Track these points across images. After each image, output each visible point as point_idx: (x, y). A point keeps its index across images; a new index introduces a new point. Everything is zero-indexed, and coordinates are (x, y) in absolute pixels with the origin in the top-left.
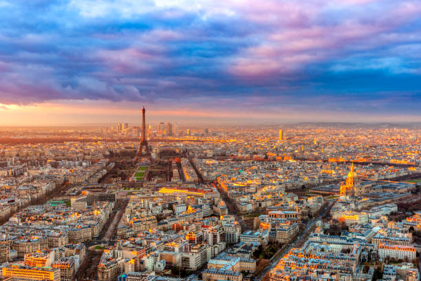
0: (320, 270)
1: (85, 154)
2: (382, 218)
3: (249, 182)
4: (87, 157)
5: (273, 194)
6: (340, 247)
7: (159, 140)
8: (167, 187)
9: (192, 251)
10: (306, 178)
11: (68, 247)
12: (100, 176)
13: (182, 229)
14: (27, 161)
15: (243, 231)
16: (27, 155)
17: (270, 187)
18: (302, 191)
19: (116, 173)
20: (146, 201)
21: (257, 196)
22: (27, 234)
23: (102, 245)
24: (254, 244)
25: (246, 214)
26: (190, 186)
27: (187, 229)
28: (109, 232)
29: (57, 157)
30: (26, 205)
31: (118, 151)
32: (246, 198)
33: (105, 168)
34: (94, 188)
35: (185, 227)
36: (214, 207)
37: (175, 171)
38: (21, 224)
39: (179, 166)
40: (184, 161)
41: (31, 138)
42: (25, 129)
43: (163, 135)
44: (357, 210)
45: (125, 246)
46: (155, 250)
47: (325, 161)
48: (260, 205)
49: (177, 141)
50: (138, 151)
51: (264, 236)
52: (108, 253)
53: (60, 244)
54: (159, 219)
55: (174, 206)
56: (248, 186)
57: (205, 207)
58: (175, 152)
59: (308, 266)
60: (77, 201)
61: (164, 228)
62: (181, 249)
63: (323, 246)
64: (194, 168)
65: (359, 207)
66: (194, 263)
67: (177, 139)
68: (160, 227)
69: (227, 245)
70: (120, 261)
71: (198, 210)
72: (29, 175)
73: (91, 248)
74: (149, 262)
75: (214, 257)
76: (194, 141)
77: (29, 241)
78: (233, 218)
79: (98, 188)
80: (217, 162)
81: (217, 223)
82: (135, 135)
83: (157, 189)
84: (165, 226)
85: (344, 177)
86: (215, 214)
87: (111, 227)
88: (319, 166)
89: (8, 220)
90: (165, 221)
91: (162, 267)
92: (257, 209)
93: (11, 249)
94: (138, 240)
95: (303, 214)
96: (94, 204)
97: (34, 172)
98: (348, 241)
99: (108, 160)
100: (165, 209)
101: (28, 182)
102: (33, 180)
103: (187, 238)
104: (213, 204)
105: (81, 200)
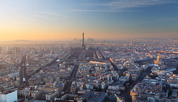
0: (149, 91)
1: (63, 49)
2: (171, 73)
3: (121, 59)
5: (130, 64)
6: (155, 83)
8: (92, 61)
9: (102, 83)
10: (142, 58)
11: (60, 81)
12: (69, 57)
13: (98, 75)
14: (44, 51)
15: (120, 76)
16: (43, 49)
17: (129, 61)
18: (140, 63)
19: (74, 55)
20: (85, 66)
21: (124, 64)
22: (46, 76)
23: (71, 80)
24: (124, 81)
25: (120, 70)
26: (100, 60)
27: (100, 75)
28: (73, 76)
29: (54, 50)
30: (45, 66)
31: (74, 48)
32: (120, 65)
33: (70, 54)
35: (99, 75)
36: (109, 68)
37: (94, 55)
38: (44, 72)
39: (96, 53)
43: (89, 43)
44: (161, 70)
45: (79, 81)
46: (90, 82)
47: (148, 52)
48: (125, 67)
49: (94, 45)
50: (81, 48)
51: (127, 78)
52: (73, 83)
53: (57, 79)
54: (90, 71)
55: (95, 67)
56: (121, 61)
57: (106, 68)
58: (94, 48)
59: (144, 89)
61: (92, 75)
62: (98, 82)
63: (149, 82)
64: (101, 54)
65: (162, 69)
66: (103, 87)
68: (90, 74)
69: (114, 81)
70: (78, 85)
71: (104, 69)
72: (45, 56)
73: (68, 81)
74: (87, 86)
75: (110, 85)
76: (100, 45)
77: (47, 78)
78: (116, 72)
79: (68, 61)
80: (109, 52)
81: (110, 73)
82: (79, 42)
83: (89, 61)
85: (156, 58)
86: (109, 70)
87: (74, 74)
88: (146, 54)
89: (39, 71)
90: (92, 72)
91: (92, 88)
92: (124, 69)
93: (41, 81)
94: (83, 79)
95: (141, 71)
96: (68, 66)
97: (46, 55)
98: (158, 81)
99: (71, 51)
100: (92, 68)
101: (45, 58)
102: (46, 58)
103: (100, 78)
104: (108, 67)
105: (63, 65)
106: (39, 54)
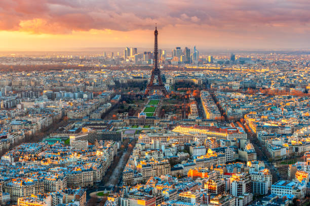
1: (86, 85)
4: (88, 88)
7: (174, 69)
8: (183, 126)
9: (212, 202)
11: (66, 192)
12: (103, 110)
13: (200, 176)
14: (21, 92)
15: (275, 180)
16: (21, 85)
19: (122, 107)
20: (158, 142)
21: (294, 139)
22: (21, 176)
24: (288, 197)
25: (279, 160)
26: (212, 124)
27: (205, 176)
28: (114, 178)
29: (54, 88)
30: (20, 142)
31: (125, 81)
32: (280, 141)
33: (109, 101)
34: (96, 124)
35: (203, 174)
36: (240, 151)
37: (193, 106)
38: (14, 164)
39: (198, 100)
40: (204, 95)
41: (25, 64)
42: (18, 54)
43: (179, 63)
45: (132, 194)
46: (168, 199)
48: (297, 150)
49: (196, 70)
50: (149, 81)
51: (300, 188)
53: (57, 188)
54: (173, 163)
55: (191, 148)
56: (283, 126)
57: (228, 150)
58: (193, 83)
60: (77, 139)
61: (178, 174)
62: (198, 200)
67: (195, 67)
68: (174, 173)
69: (254, 198)
71: (220, 153)
72: (22, 108)
73: (92, 194)
76: (217, 70)
77: (23, 184)
78: (262, 164)
79: (101, 124)
80: (244, 96)
81: (243, 170)
83: (171, 127)
84: (180, 171)
86: (240, 160)
87: (116, 171)
90: (180, 165)
93: (4, 191)
94: (147, 187)
96: (97, 143)
97: (28, 105)
99: (113, 91)
100: (180, 151)
101: (22, 115)
102: (27, 113)
103: (206, 187)
104: (238, 147)
105: (82, 139)
106: (4, 100)
